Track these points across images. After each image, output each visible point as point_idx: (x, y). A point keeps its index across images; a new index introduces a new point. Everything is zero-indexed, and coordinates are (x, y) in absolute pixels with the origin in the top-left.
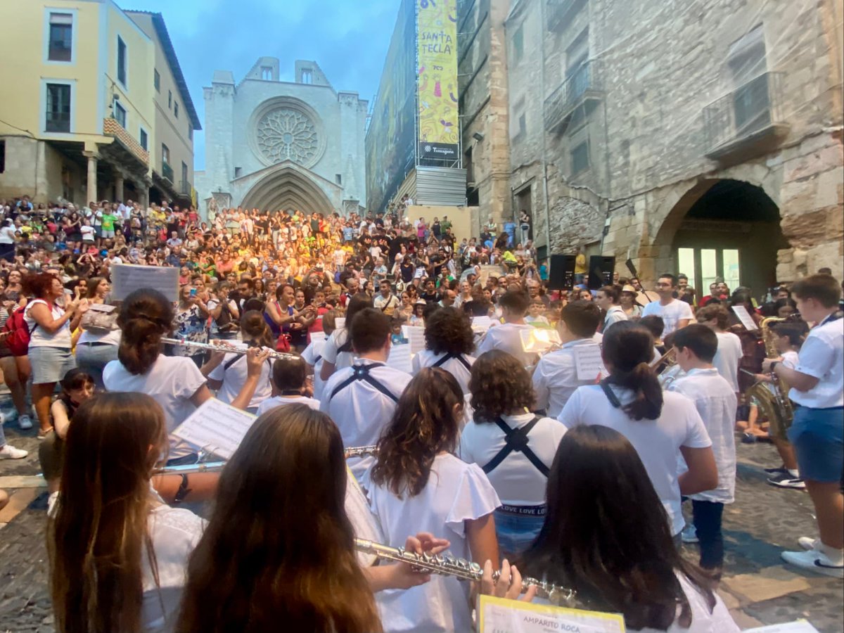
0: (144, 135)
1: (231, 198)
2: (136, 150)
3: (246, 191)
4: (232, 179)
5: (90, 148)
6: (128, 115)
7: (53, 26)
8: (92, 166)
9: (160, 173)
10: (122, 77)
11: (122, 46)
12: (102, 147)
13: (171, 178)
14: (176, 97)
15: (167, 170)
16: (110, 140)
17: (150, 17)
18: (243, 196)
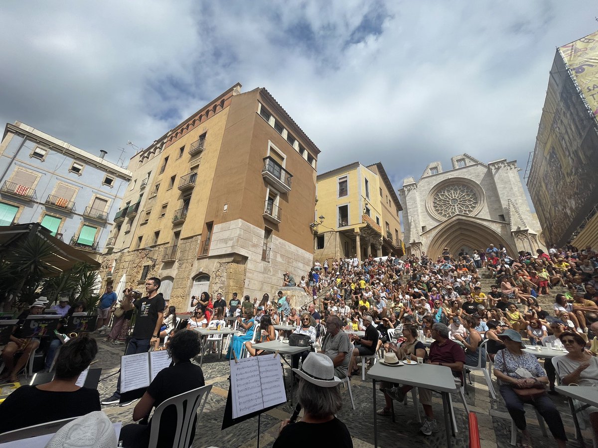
0: (378, 219)
1: (422, 245)
2: (376, 228)
3: (431, 239)
4: (421, 234)
5: (357, 230)
6: (370, 211)
7: (340, 183)
8: (358, 239)
9: (386, 237)
10: (367, 195)
11: (367, 182)
12: (361, 229)
13: (391, 238)
14: (390, 198)
15: (389, 235)
16: (365, 225)
17: (376, 166)
18: (429, 242)
